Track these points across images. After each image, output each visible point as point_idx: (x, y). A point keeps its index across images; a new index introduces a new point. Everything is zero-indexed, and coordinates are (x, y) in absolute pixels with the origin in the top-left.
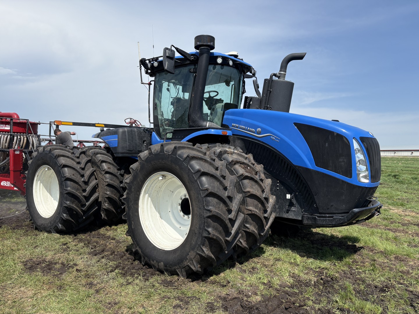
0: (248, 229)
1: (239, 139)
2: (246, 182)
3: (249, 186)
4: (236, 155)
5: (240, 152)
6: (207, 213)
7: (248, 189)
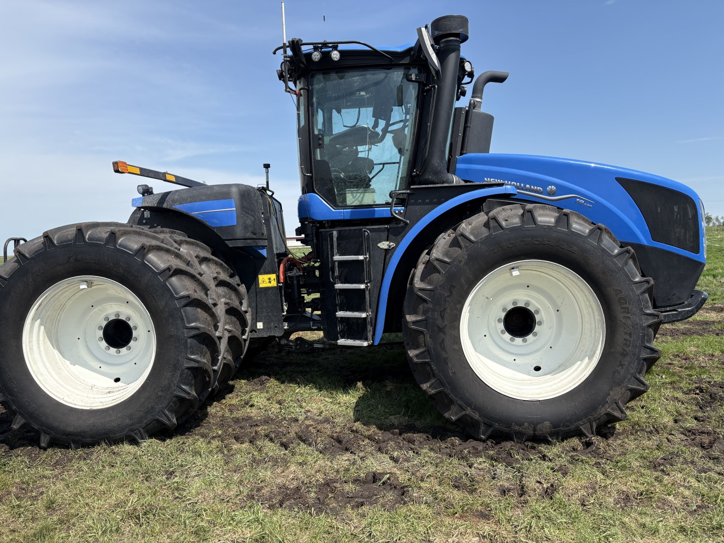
6: (647, 320)
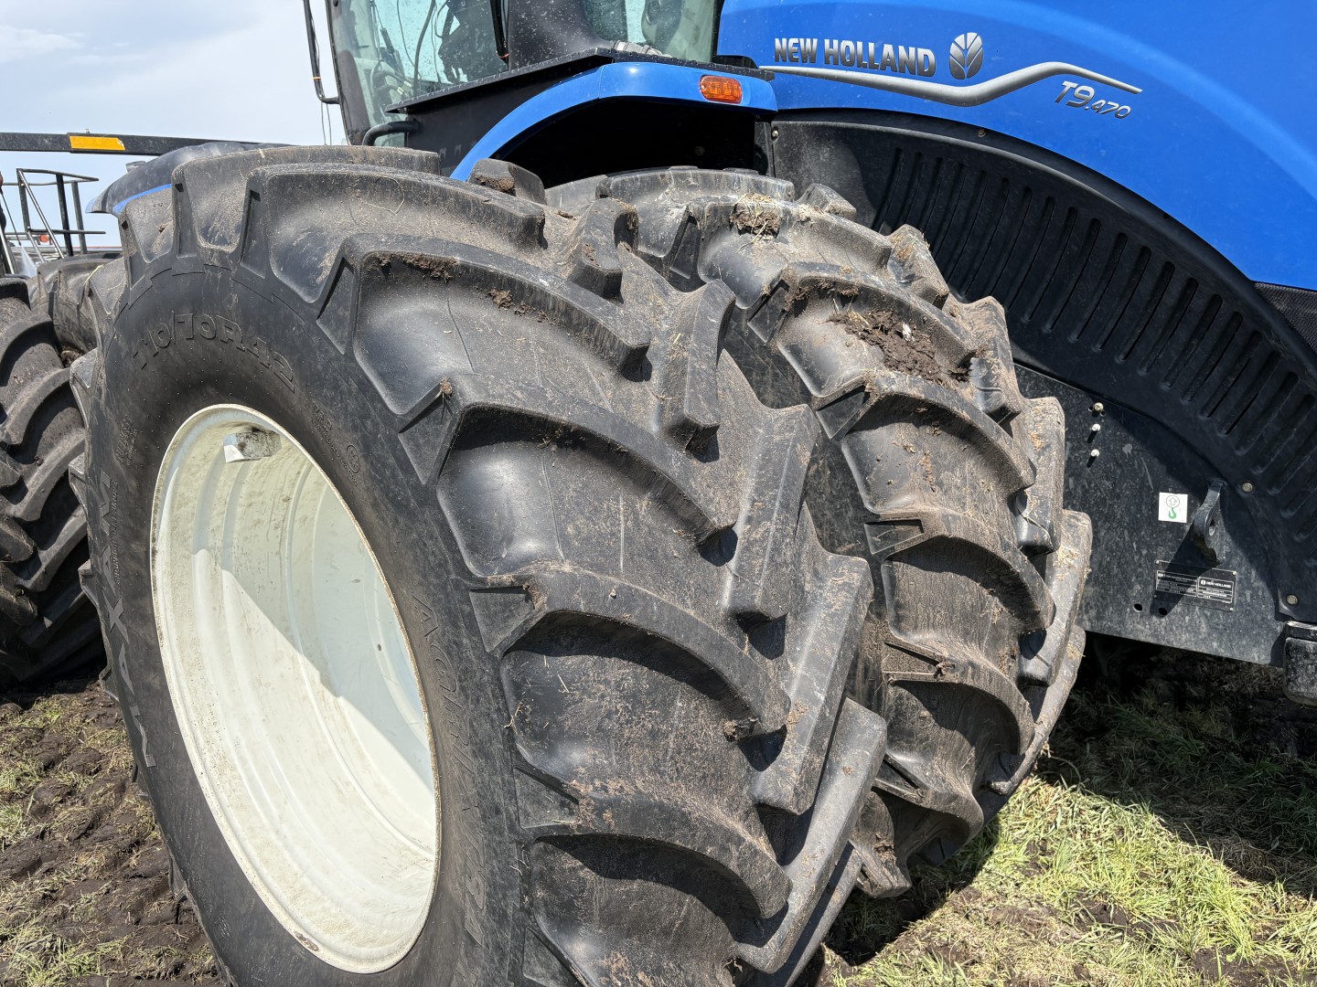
0: (912, 782)
1: (821, 135)
2: (890, 440)
3: (916, 477)
4: (806, 235)
5: (835, 212)
6: (540, 805)
7: (906, 499)
